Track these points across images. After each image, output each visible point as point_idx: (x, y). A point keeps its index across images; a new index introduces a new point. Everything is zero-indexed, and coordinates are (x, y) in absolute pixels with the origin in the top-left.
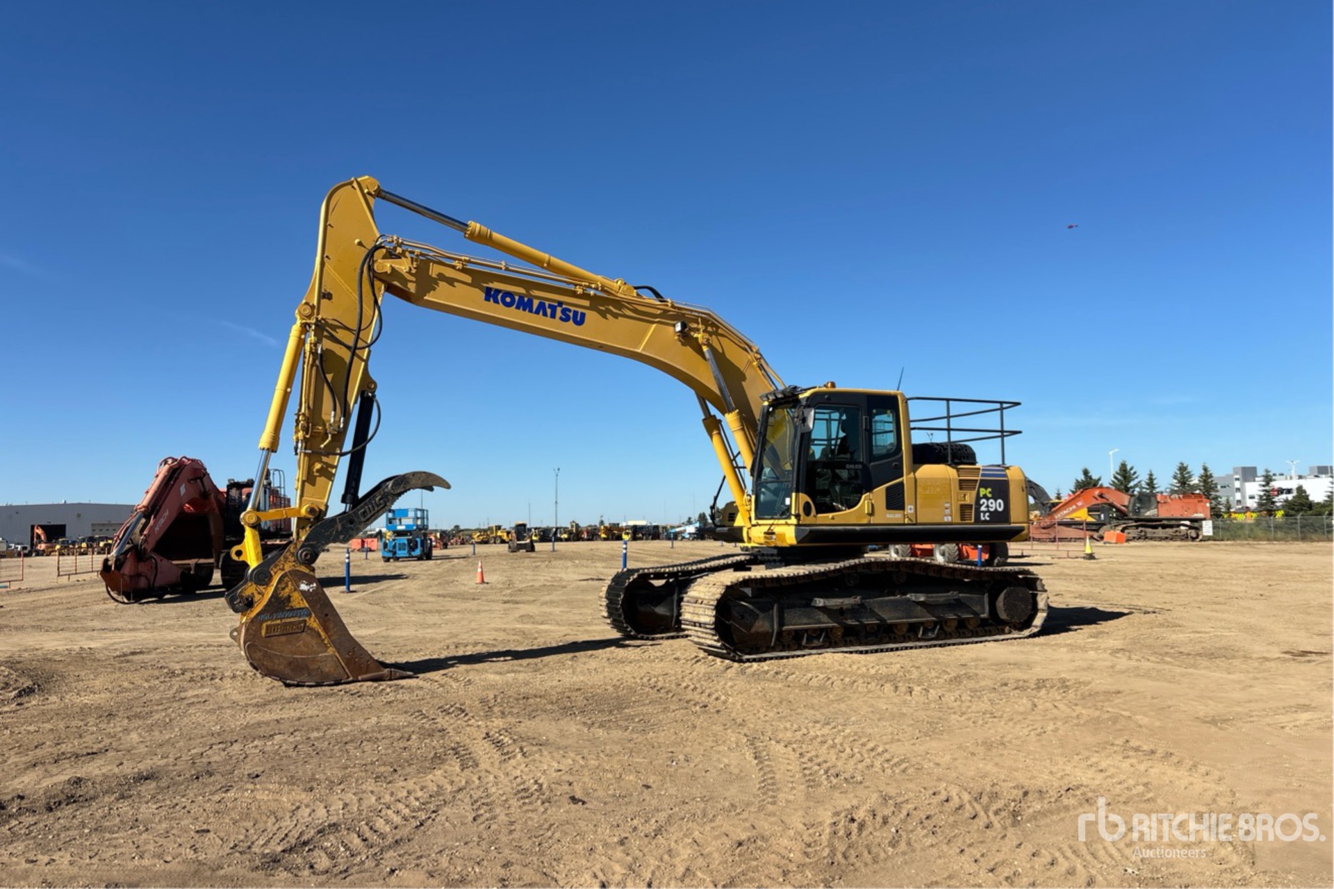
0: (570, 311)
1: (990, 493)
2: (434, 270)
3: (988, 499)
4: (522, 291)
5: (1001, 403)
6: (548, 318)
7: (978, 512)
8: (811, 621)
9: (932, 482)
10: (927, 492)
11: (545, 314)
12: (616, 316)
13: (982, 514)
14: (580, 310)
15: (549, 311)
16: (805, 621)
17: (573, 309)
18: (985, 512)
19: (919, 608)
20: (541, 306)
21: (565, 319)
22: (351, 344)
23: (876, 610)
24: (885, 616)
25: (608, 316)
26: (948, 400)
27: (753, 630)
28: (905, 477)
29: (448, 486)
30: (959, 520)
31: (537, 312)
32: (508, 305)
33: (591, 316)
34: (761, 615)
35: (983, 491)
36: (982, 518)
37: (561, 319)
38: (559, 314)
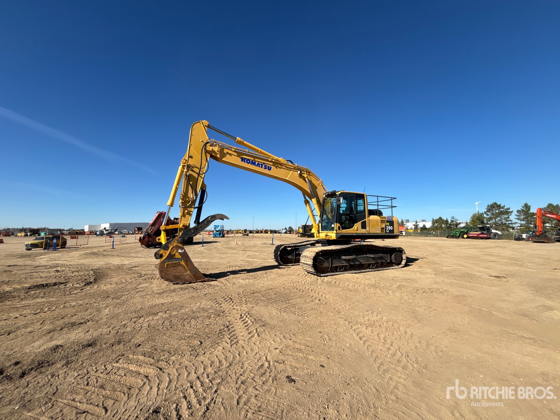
0: (267, 166)
1: (389, 224)
2: (226, 151)
3: (388, 226)
4: (252, 159)
5: (392, 198)
6: (260, 168)
7: (386, 230)
8: (340, 263)
9: (374, 221)
10: (372, 224)
11: (259, 167)
12: (280, 168)
14: (270, 166)
15: (260, 166)
16: (339, 263)
17: (268, 165)
18: (388, 230)
19: (371, 259)
20: (258, 164)
21: (266, 168)
22: (198, 172)
23: (359, 260)
24: (361, 261)
25: (278, 168)
26: (378, 196)
27: (323, 266)
28: (366, 219)
29: (228, 219)
30: (381, 232)
31: (257, 166)
32: (248, 163)
33: (273, 168)
34: (326, 261)
35: (387, 224)
36: (387, 232)
37: (264, 168)
38: (263, 167)
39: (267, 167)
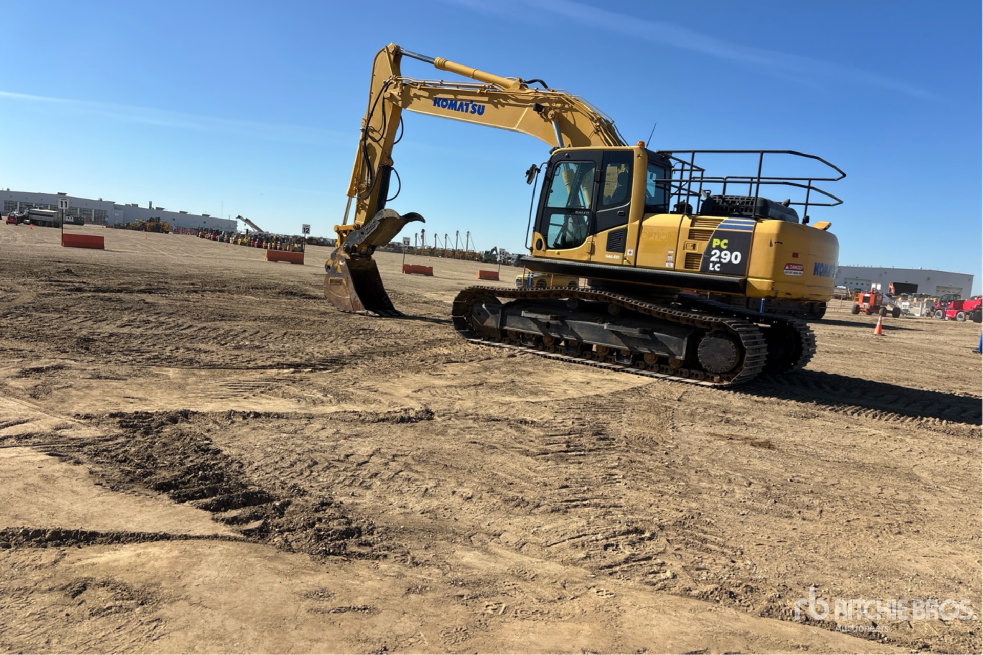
0: (476, 105)
1: (725, 244)
3: (721, 250)
4: (452, 97)
7: (707, 262)
8: (526, 327)
9: (660, 229)
10: (652, 239)
11: (463, 110)
12: (503, 105)
13: (711, 265)
14: (482, 104)
15: (465, 107)
16: (520, 326)
17: (478, 104)
18: (715, 263)
19: (614, 336)
20: (461, 105)
21: (474, 112)
23: (576, 330)
24: (582, 336)
25: (499, 106)
27: (485, 324)
28: (629, 224)
29: (424, 221)
30: (682, 268)
31: (458, 110)
32: (444, 107)
33: (489, 108)
34: (491, 316)
35: (716, 242)
36: (711, 268)
37: (471, 112)
38: (470, 109)
39: (477, 108)
